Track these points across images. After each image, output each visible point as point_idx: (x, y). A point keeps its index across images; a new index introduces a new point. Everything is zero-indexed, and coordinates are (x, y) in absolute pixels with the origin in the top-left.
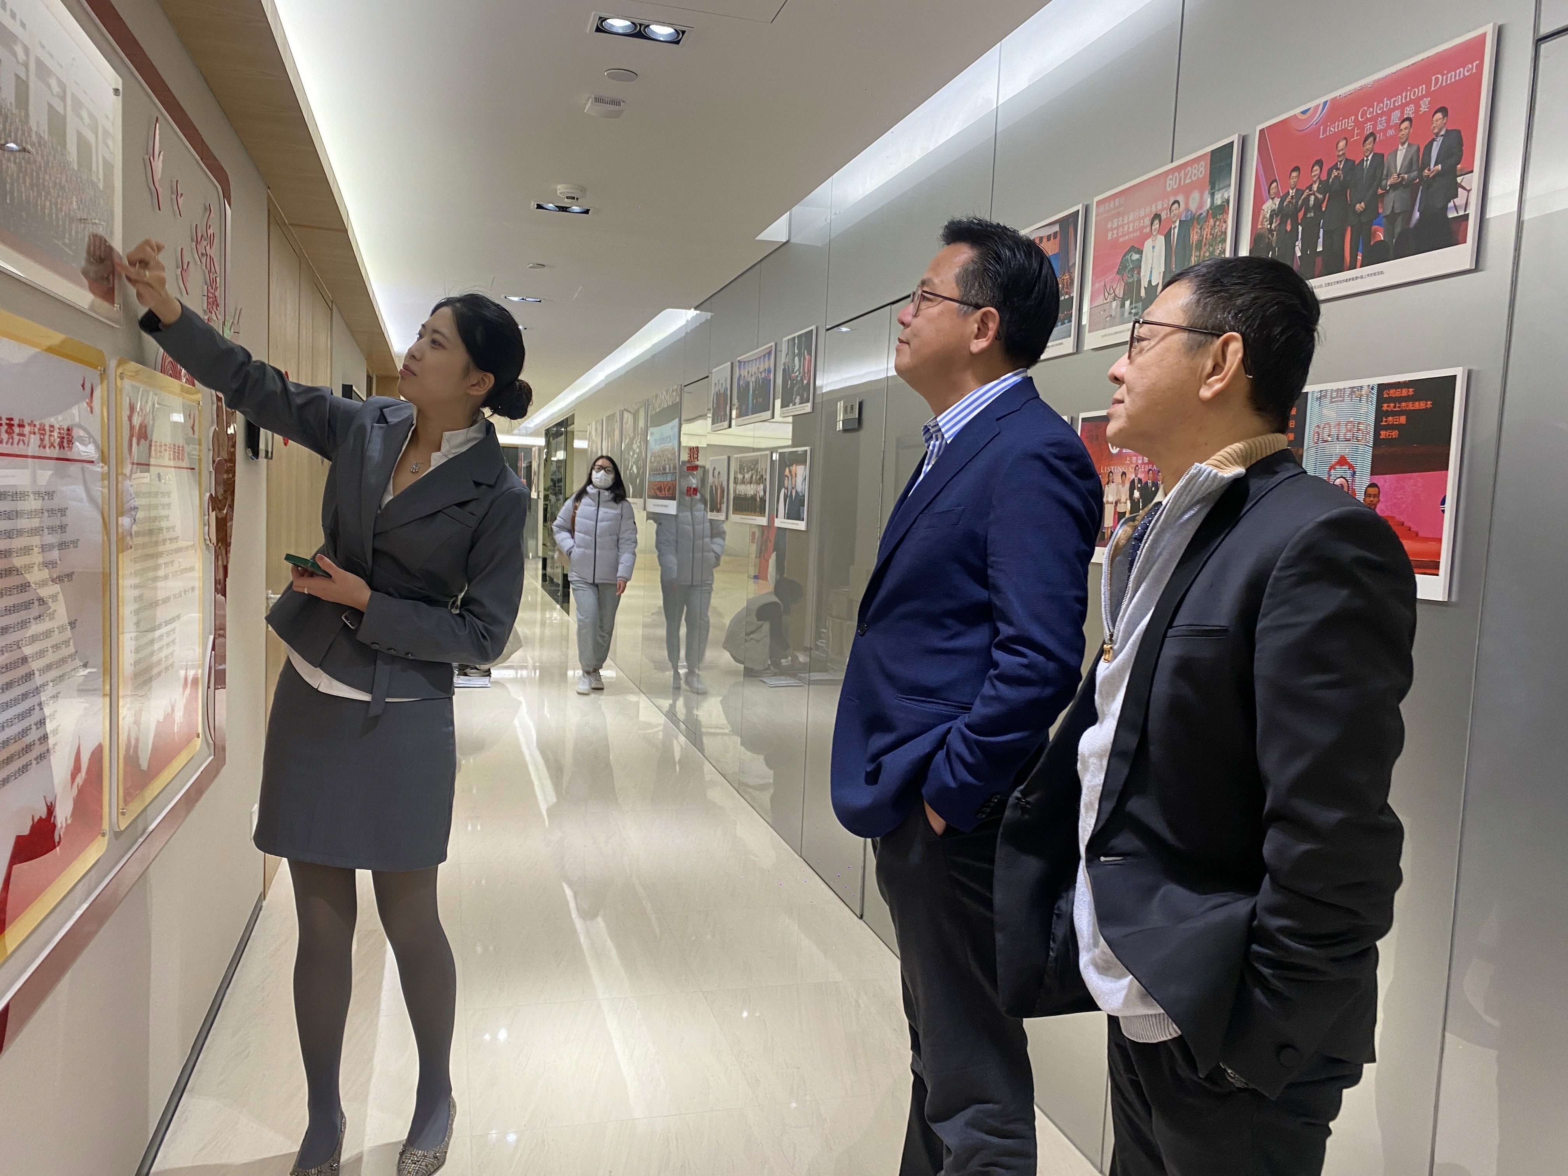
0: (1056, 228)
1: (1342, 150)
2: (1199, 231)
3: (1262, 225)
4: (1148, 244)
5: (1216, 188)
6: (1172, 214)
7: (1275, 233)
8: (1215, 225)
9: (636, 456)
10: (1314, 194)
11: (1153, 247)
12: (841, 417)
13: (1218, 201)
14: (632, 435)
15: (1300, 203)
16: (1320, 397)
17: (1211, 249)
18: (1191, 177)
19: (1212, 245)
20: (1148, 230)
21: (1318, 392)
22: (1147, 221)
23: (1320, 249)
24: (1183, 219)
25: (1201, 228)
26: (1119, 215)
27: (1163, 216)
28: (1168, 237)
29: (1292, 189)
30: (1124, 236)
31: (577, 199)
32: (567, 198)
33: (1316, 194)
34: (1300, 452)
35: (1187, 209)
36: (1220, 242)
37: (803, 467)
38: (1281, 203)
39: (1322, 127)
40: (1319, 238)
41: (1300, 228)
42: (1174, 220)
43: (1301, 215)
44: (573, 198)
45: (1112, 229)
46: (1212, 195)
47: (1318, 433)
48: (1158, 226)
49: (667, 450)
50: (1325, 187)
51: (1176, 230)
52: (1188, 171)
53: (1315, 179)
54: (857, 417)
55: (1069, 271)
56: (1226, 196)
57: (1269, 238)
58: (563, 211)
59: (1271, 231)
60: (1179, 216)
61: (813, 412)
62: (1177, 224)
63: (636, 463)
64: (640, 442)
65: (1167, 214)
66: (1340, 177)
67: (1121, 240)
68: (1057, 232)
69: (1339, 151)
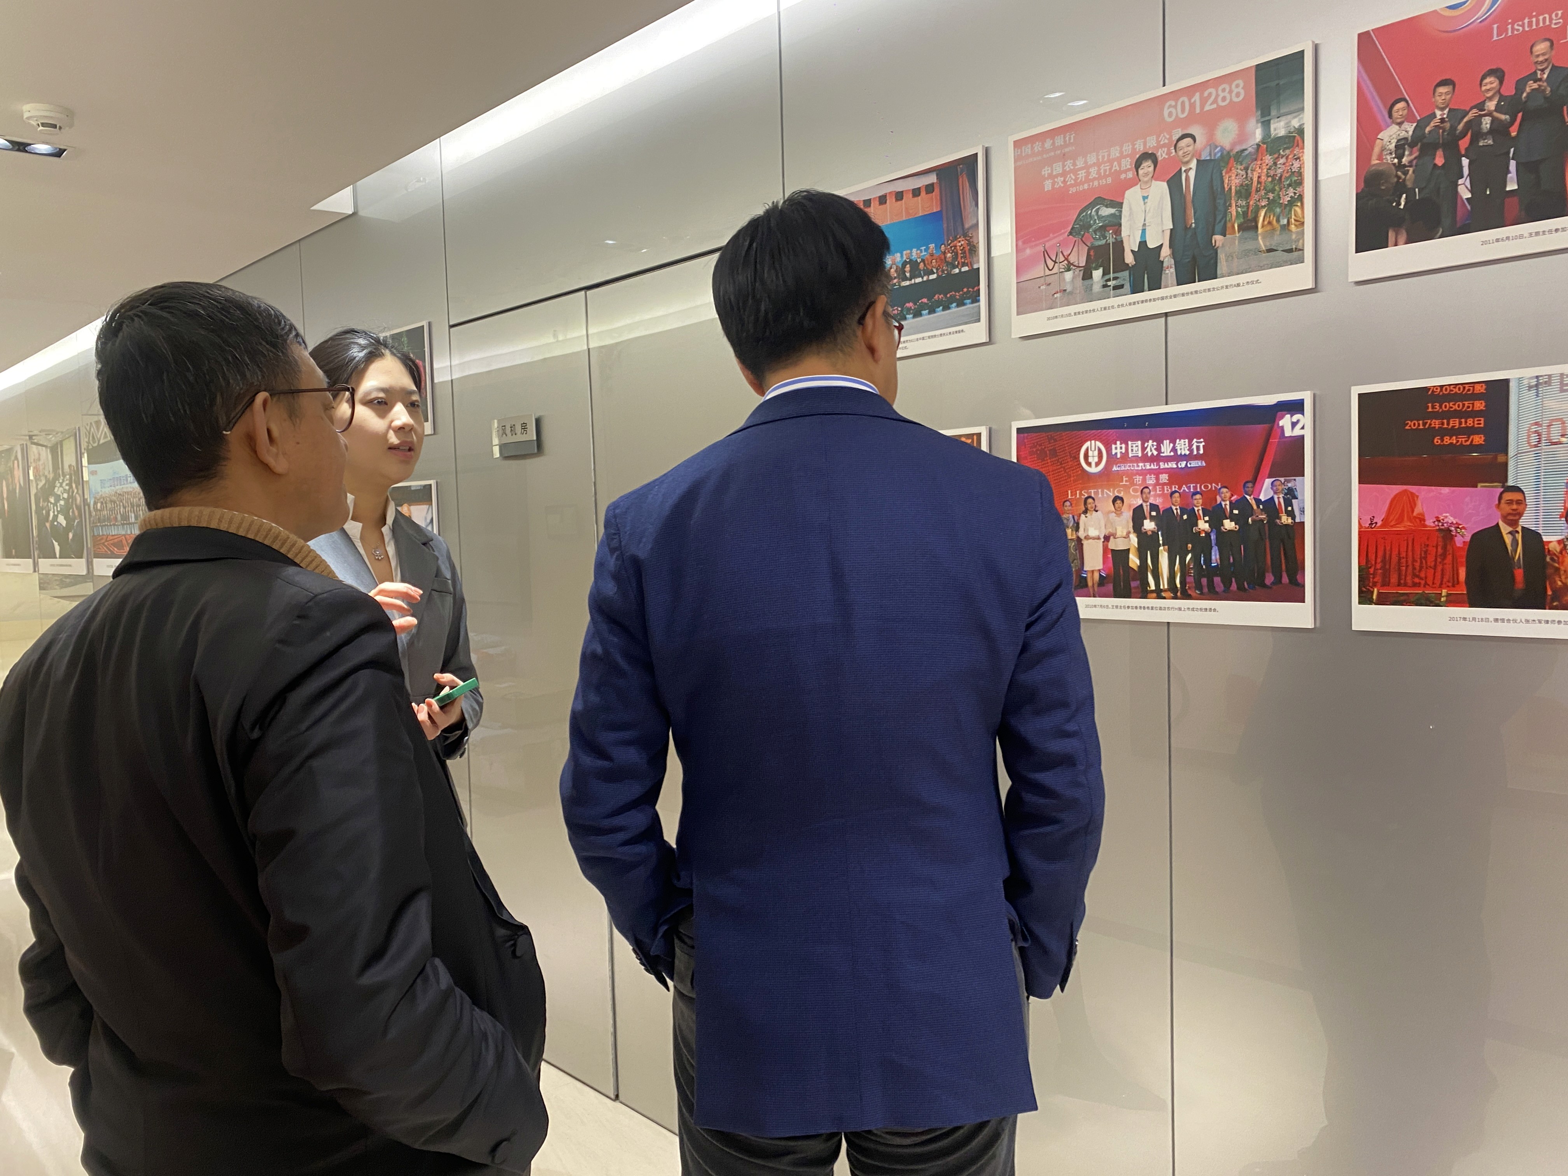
0: (932, 179)
1: (1543, 54)
2: (1243, 173)
3: (1380, 157)
4: (1133, 193)
5: (1274, 113)
7: (1411, 170)
8: (1275, 164)
10: (1489, 114)
11: (1145, 198)
12: (496, 441)
13: (1282, 129)
15: (1460, 127)
16: (1537, 386)
17: (1271, 196)
18: (1215, 101)
19: (1273, 191)
20: (1131, 175)
21: (1532, 378)
22: (1128, 163)
23: (1512, 186)
24: (1205, 156)
25: (1246, 169)
26: (1064, 157)
27: (1161, 155)
28: (1174, 184)
29: (1442, 109)
30: (1076, 184)
31: (60, 128)
32: (43, 125)
33: (1496, 114)
34: (1501, 458)
35: (1211, 144)
36: (1290, 185)
38: (1420, 128)
39: (1495, 26)
40: (1508, 172)
41: (1465, 162)
42: (1185, 160)
43: (1464, 144)
45: (1051, 176)
46: (1266, 124)
47: (1536, 432)
48: (1152, 168)
50: (1511, 105)
51: (1192, 174)
52: (1210, 94)
53: (1489, 94)
54: (535, 438)
55: (965, 235)
56: (1295, 123)
57: (1399, 178)
58: (19, 150)
60: (1197, 154)
61: (434, 434)
62: (1193, 164)
65: (1169, 153)
66: (1544, 91)
67: (1073, 190)
68: (932, 184)
69: (1538, 56)
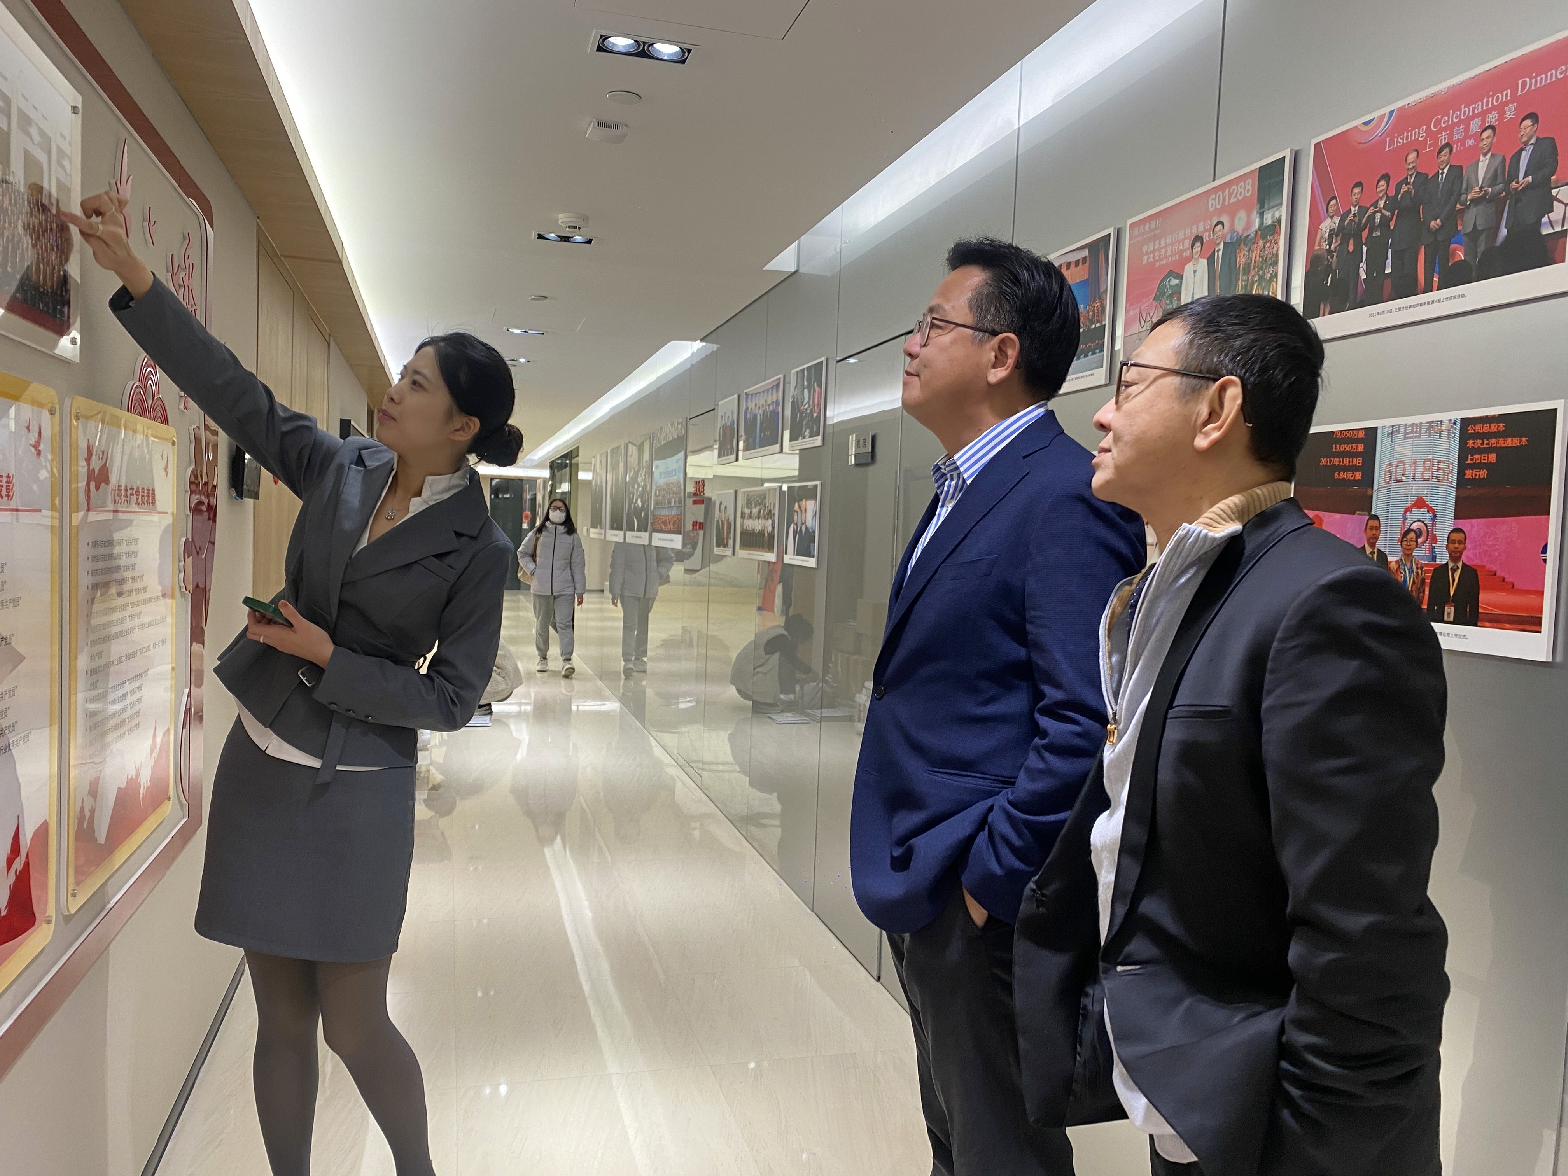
0: (1086, 253)
1: (1413, 162)
2: (1247, 253)
3: (1320, 245)
4: (1188, 269)
5: (1266, 206)
6: (1215, 237)
7: (1335, 254)
8: (1264, 247)
9: (640, 489)
10: (1380, 211)
11: (1195, 272)
12: (852, 450)
13: (1268, 220)
14: (636, 469)
15: (1364, 221)
16: (1392, 433)
17: (1261, 272)
18: (1236, 196)
19: (1261, 268)
20: (1188, 253)
21: (1389, 427)
22: (1187, 244)
23: (1388, 270)
24: (1228, 240)
25: (1249, 250)
26: (1155, 238)
27: (1206, 238)
28: (1211, 260)
29: (1355, 206)
30: (1161, 259)
31: (579, 228)
32: (569, 227)
33: (1383, 211)
34: (1369, 492)
35: (1233, 230)
37: (813, 502)
38: (1342, 221)
39: (1388, 139)
40: (1387, 258)
41: (1365, 248)
42: (1218, 242)
43: (1365, 234)
44: (575, 227)
45: (1148, 253)
46: (1262, 215)
47: (1389, 472)
48: (1200, 248)
49: (672, 483)
50: (1392, 203)
51: (1221, 253)
52: (1234, 189)
53: (1380, 195)
54: (870, 451)
55: (1100, 298)
56: (1277, 215)
57: (1328, 260)
58: (565, 241)
59: (1330, 252)
60: (1224, 237)
61: (823, 446)
62: (1222, 246)
63: (641, 496)
64: (645, 475)
65: (1209, 236)
66: (1411, 192)
67: (1158, 264)
68: (1086, 257)
69: (1410, 163)
